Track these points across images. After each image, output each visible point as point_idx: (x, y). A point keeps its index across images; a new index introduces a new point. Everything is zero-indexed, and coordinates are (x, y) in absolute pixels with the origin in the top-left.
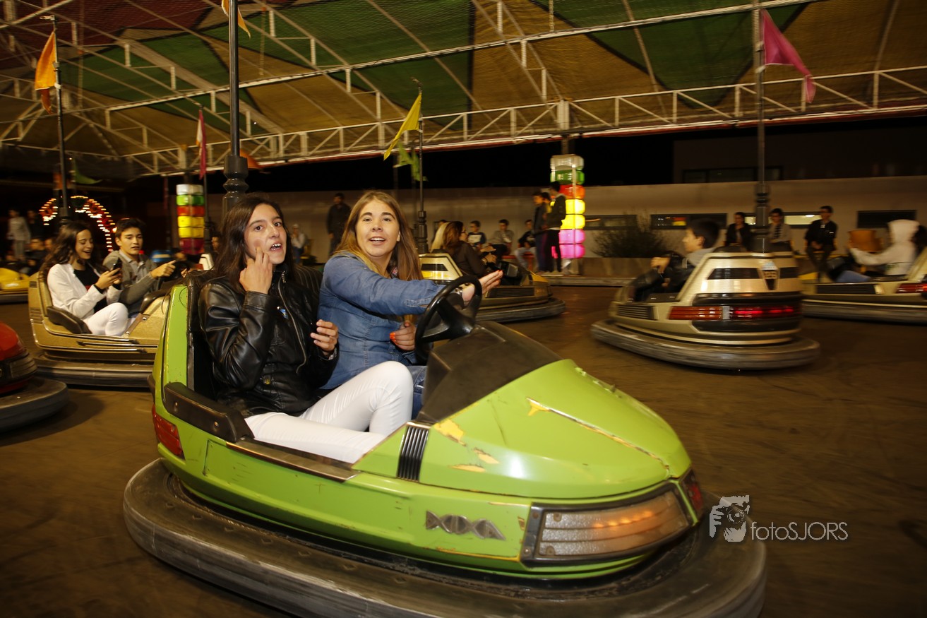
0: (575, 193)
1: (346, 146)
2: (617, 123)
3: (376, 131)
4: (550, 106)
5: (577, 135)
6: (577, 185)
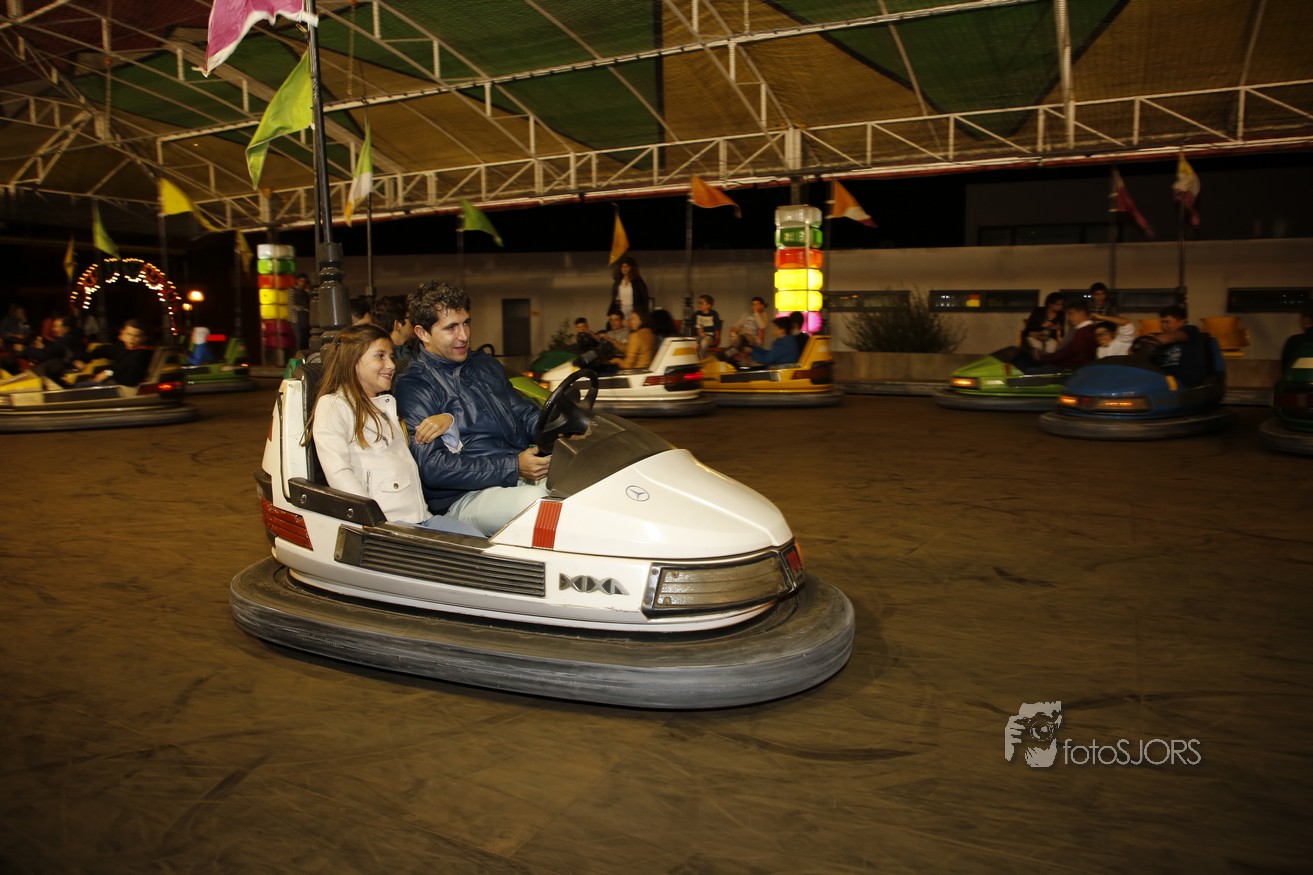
0: (808, 260)
1: (489, 191)
3: (531, 171)
4: (774, 136)
5: (812, 177)
6: (811, 248)
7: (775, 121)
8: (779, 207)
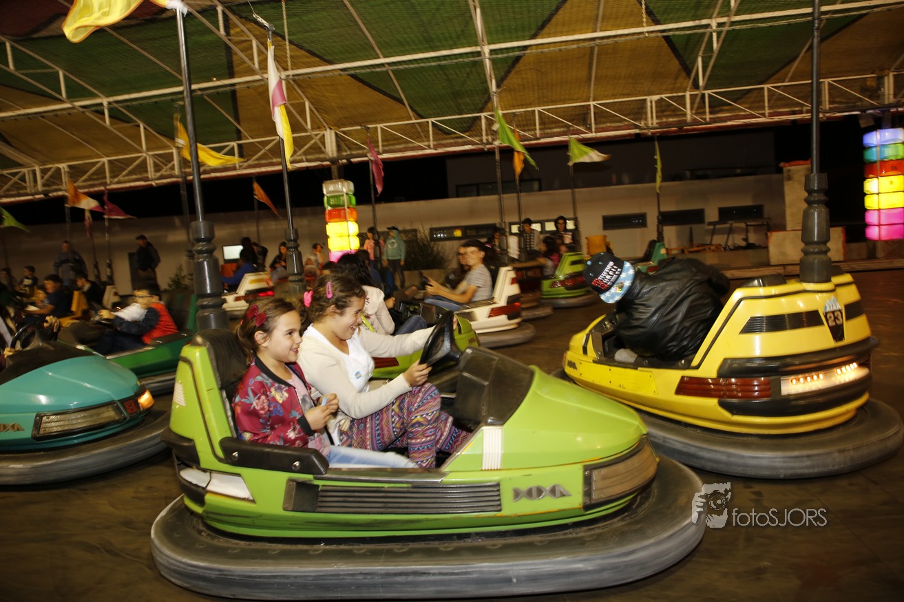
0: (348, 215)
1: (112, 177)
2: (381, 149)
3: (144, 162)
4: (316, 135)
5: (344, 161)
6: (348, 208)
7: (317, 126)
8: (325, 182)
